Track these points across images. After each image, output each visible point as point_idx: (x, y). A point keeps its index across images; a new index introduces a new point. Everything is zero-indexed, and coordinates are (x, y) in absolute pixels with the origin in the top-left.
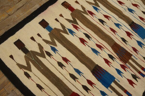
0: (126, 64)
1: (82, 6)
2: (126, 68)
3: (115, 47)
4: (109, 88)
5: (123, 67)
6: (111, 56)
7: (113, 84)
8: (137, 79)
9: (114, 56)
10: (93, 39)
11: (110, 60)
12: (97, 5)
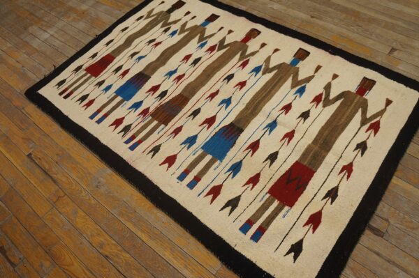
2: (142, 116)
3: (181, 100)
5: (145, 112)
6: (164, 94)
8: (123, 133)
9: (163, 99)
10: (193, 69)
11: (158, 92)
12: (267, 70)
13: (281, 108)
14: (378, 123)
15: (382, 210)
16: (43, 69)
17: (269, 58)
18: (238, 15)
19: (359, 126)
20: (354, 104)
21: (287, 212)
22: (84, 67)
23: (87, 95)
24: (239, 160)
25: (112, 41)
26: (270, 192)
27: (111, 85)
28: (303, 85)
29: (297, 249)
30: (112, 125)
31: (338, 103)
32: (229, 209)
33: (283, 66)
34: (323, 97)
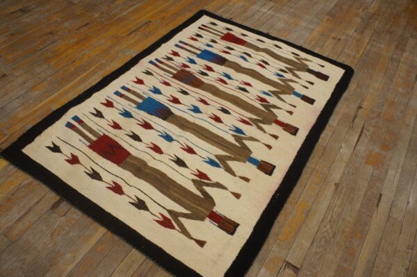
0: (181, 69)
1: (265, 132)
2: (181, 65)
6: (205, 74)
9: (199, 74)
10: (234, 88)
11: (206, 71)
13: (190, 146)
14: (172, 227)
15: (75, 212)
16: (228, 15)
18: (318, 118)
19: (168, 208)
20: (196, 206)
21: (84, 143)
24: (133, 116)
25: (263, 42)
26: (104, 135)
27: (212, 47)
28: (221, 166)
29: (55, 149)
30: (173, 51)
31: (198, 193)
32: (95, 112)
33: (248, 151)
34: (206, 181)
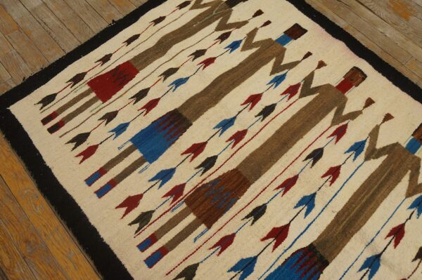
0: (183, 202)
2: (172, 199)
4: (130, 144)
7: (137, 155)
11: (201, 158)
12: (373, 154)
13: (388, 232)
16: (24, 65)
17: (377, 129)
18: (334, 36)
22: (87, 78)
23: (87, 135)
25: (136, 37)
27: (127, 125)
30: (121, 206)
33: (396, 148)
